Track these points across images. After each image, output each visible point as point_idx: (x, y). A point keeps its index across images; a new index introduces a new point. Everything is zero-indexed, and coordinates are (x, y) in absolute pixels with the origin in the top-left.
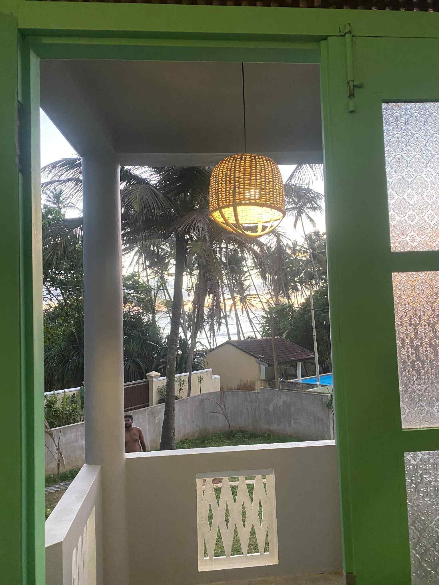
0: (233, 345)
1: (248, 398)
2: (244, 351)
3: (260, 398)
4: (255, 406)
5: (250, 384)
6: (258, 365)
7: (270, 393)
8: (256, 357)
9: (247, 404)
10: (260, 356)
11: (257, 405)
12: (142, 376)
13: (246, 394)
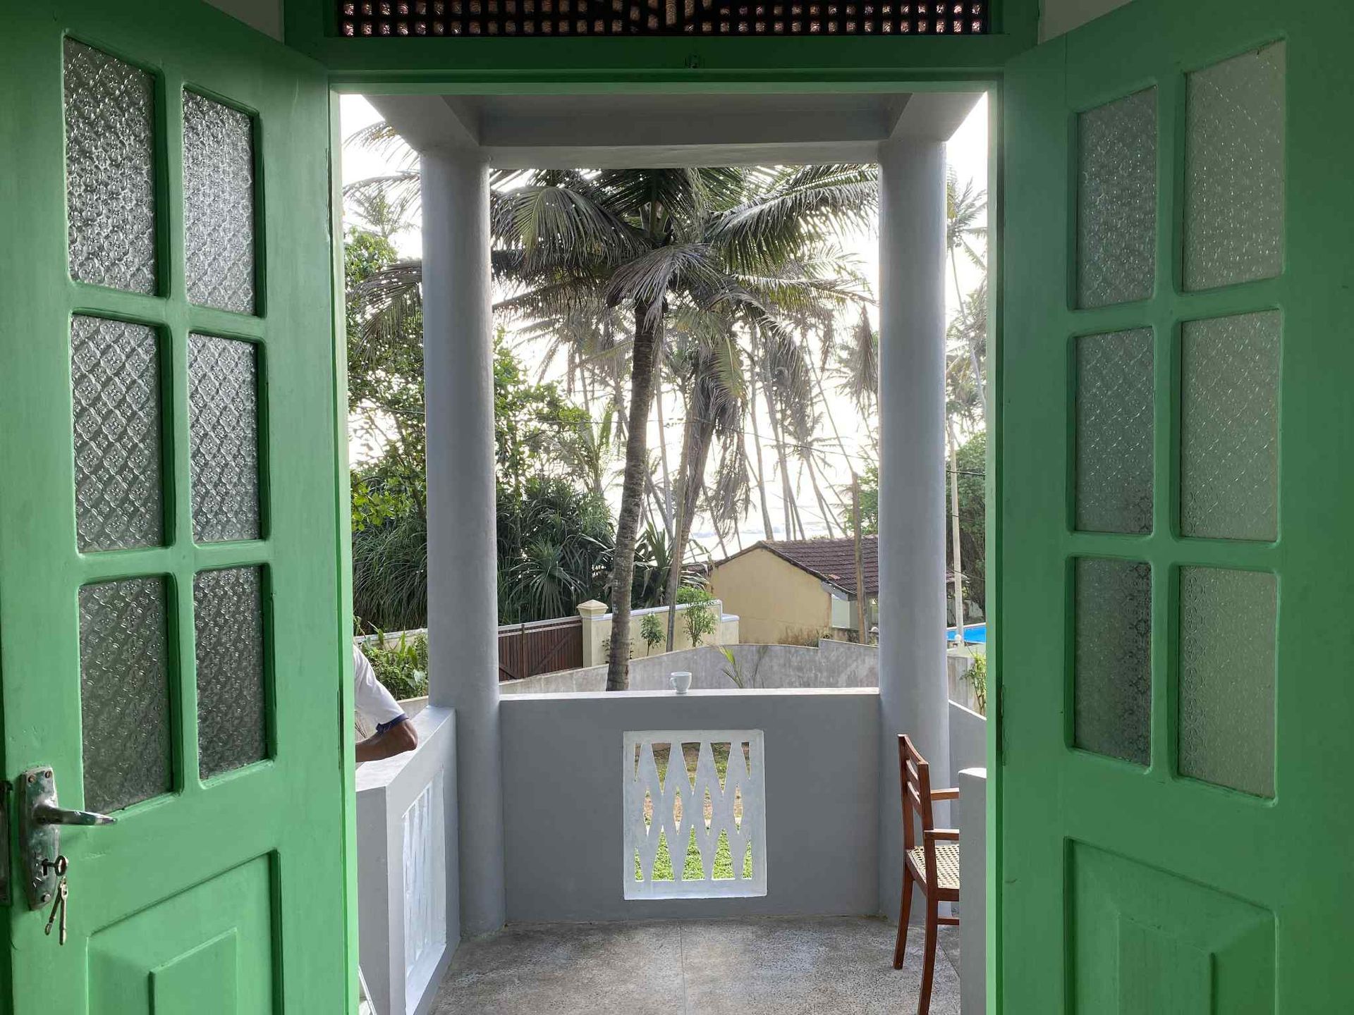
0: (773, 552)
1: (794, 659)
2: (795, 565)
3: (820, 663)
4: (808, 678)
5: (806, 637)
6: (826, 595)
7: (842, 650)
8: (823, 579)
9: (792, 673)
10: (832, 576)
11: (813, 675)
12: (570, 610)
13: (790, 652)
